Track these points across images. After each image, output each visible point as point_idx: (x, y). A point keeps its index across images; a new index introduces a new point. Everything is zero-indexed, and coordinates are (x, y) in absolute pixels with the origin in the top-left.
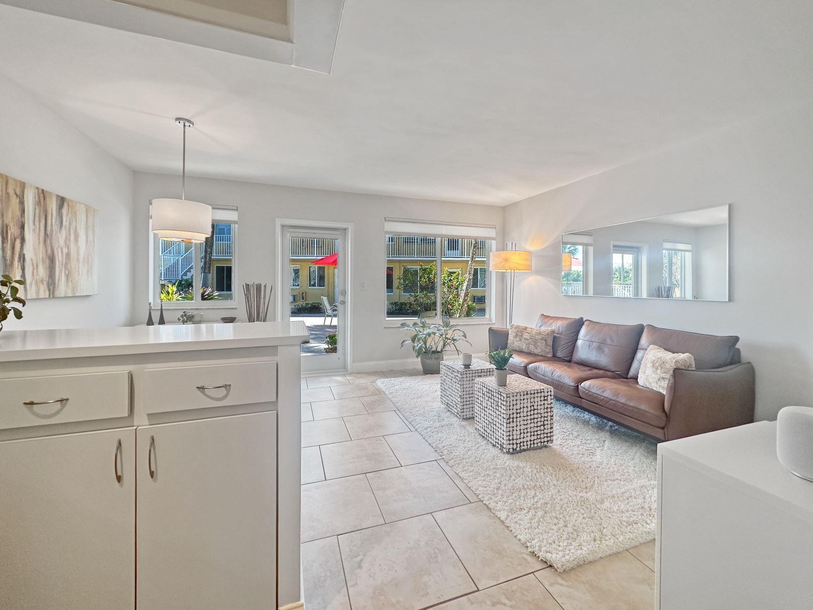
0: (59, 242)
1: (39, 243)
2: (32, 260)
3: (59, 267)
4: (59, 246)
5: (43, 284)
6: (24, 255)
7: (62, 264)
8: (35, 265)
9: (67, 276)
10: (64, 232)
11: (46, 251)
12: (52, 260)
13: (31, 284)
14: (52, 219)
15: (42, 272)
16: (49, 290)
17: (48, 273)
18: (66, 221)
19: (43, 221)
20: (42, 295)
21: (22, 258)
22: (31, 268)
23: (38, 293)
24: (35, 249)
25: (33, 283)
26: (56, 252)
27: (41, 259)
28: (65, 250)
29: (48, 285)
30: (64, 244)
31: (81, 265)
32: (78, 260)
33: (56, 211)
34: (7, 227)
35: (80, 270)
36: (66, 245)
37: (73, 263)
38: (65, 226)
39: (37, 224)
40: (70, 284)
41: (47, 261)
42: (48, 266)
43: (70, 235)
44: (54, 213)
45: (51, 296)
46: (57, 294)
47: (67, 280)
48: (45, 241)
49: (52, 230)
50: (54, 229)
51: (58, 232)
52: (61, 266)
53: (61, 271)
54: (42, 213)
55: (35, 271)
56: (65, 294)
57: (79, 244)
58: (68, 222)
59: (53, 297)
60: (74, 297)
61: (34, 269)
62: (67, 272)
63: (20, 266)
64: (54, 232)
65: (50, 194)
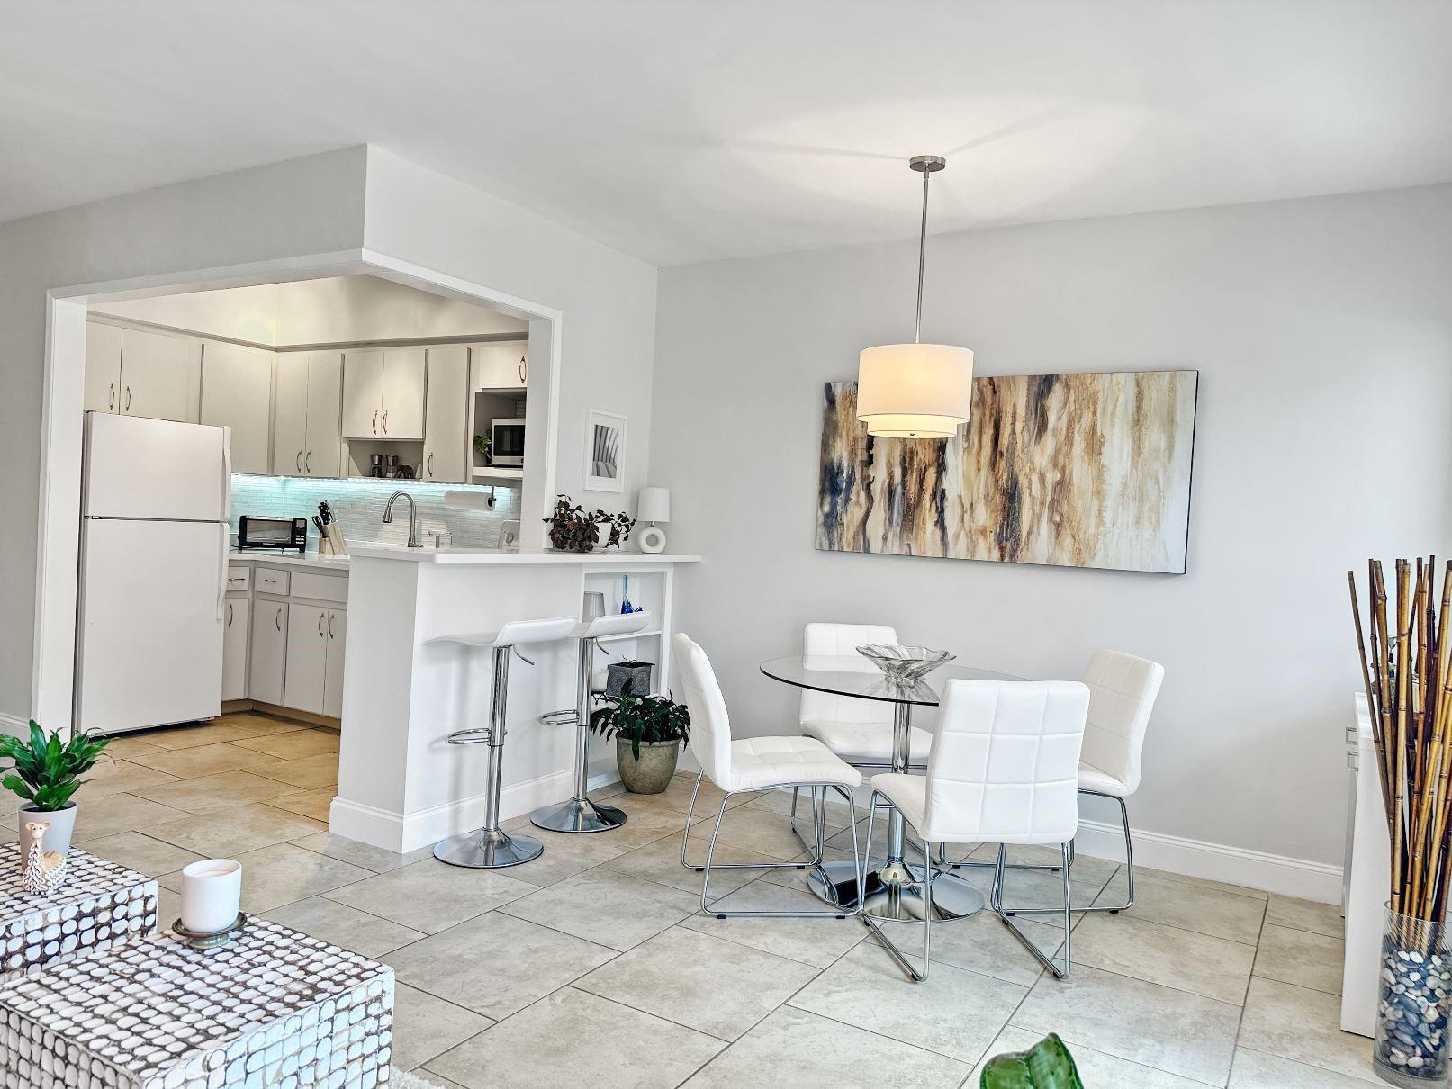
0: (1032, 462)
1: (979, 469)
2: (960, 497)
3: (1032, 508)
4: (1032, 470)
5: (985, 538)
6: (943, 490)
7: (1042, 504)
8: (967, 506)
9: (1058, 526)
10: (1049, 442)
11: (997, 481)
12: (1011, 497)
13: (957, 536)
14: (1013, 423)
15: (984, 516)
16: (1002, 549)
17: (1000, 519)
18: (1059, 419)
19: (989, 432)
20: (982, 554)
21: (939, 496)
22: (958, 510)
23: (973, 547)
24: (966, 479)
25: (962, 533)
26: (1022, 480)
27: (981, 496)
28: (1052, 477)
29: (1000, 540)
30: (1051, 465)
31: (1110, 503)
32: (1099, 493)
33: (1028, 406)
34: (912, 452)
35: (1108, 516)
36: (1055, 466)
37: (1081, 500)
38: (1055, 429)
39: (975, 438)
40: (1068, 541)
41: (999, 499)
42: (1000, 507)
43: (1071, 445)
44: (1021, 411)
45: (1007, 559)
46: (1023, 555)
47: (1058, 533)
48: (993, 464)
49: (1013, 444)
50: (1019, 441)
51: (1033, 440)
52: (1037, 508)
53: (1036, 518)
54: (987, 418)
55: (967, 517)
56: (1048, 560)
57: (1105, 460)
58: (1065, 419)
59: (1013, 561)
60: (1079, 568)
61: (964, 512)
62: (1057, 518)
63: (934, 508)
64: (1019, 445)
65: (1011, 380)
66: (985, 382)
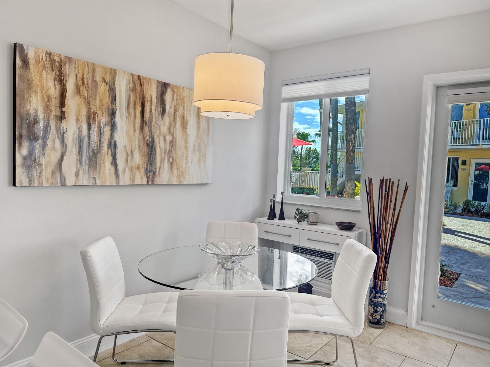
0: (160, 130)
1: (135, 131)
2: (125, 147)
3: (161, 155)
4: (160, 133)
5: (139, 172)
6: (115, 142)
7: (165, 152)
8: (129, 152)
9: (172, 164)
10: (167, 119)
11: (144, 138)
12: (151, 147)
13: (124, 171)
14: (151, 106)
15: (138, 159)
16: (148, 177)
17: (146, 160)
18: (170, 108)
19: (139, 108)
20: (138, 181)
21: (113, 145)
22: (124, 155)
23: (133, 178)
24: (128, 136)
25: (127, 169)
26: (156, 138)
27: (137, 146)
28: (169, 138)
29: (147, 172)
30: (168, 132)
31: (190, 153)
32: (186, 148)
33: (157, 98)
34: (94, 114)
35: (189, 158)
36: (170, 133)
37: (179, 151)
38: (169, 112)
39: (132, 110)
40: (175, 171)
41: (145, 149)
42: (146, 154)
43: (175, 122)
44: (154, 100)
45: (150, 183)
46: (158, 181)
47: (172, 169)
48: (142, 128)
49: (151, 118)
50: (154, 116)
51: (160, 118)
52: (163, 154)
53: (162, 160)
54: (138, 100)
55: (129, 158)
56: (168, 182)
57: (188, 132)
58: (173, 109)
59: (153, 184)
60: (180, 185)
61: (127, 156)
62: (171, 160)
63: (110, 153)
64: (154, 119)
65: (149, 80)
66: (136, 78)
